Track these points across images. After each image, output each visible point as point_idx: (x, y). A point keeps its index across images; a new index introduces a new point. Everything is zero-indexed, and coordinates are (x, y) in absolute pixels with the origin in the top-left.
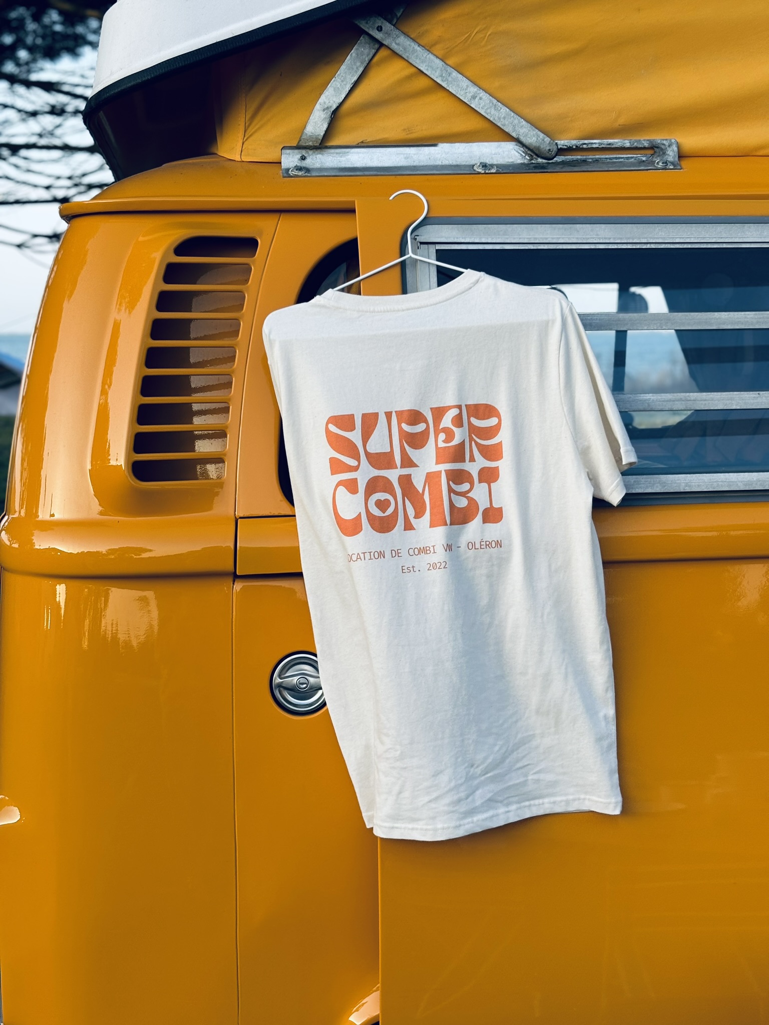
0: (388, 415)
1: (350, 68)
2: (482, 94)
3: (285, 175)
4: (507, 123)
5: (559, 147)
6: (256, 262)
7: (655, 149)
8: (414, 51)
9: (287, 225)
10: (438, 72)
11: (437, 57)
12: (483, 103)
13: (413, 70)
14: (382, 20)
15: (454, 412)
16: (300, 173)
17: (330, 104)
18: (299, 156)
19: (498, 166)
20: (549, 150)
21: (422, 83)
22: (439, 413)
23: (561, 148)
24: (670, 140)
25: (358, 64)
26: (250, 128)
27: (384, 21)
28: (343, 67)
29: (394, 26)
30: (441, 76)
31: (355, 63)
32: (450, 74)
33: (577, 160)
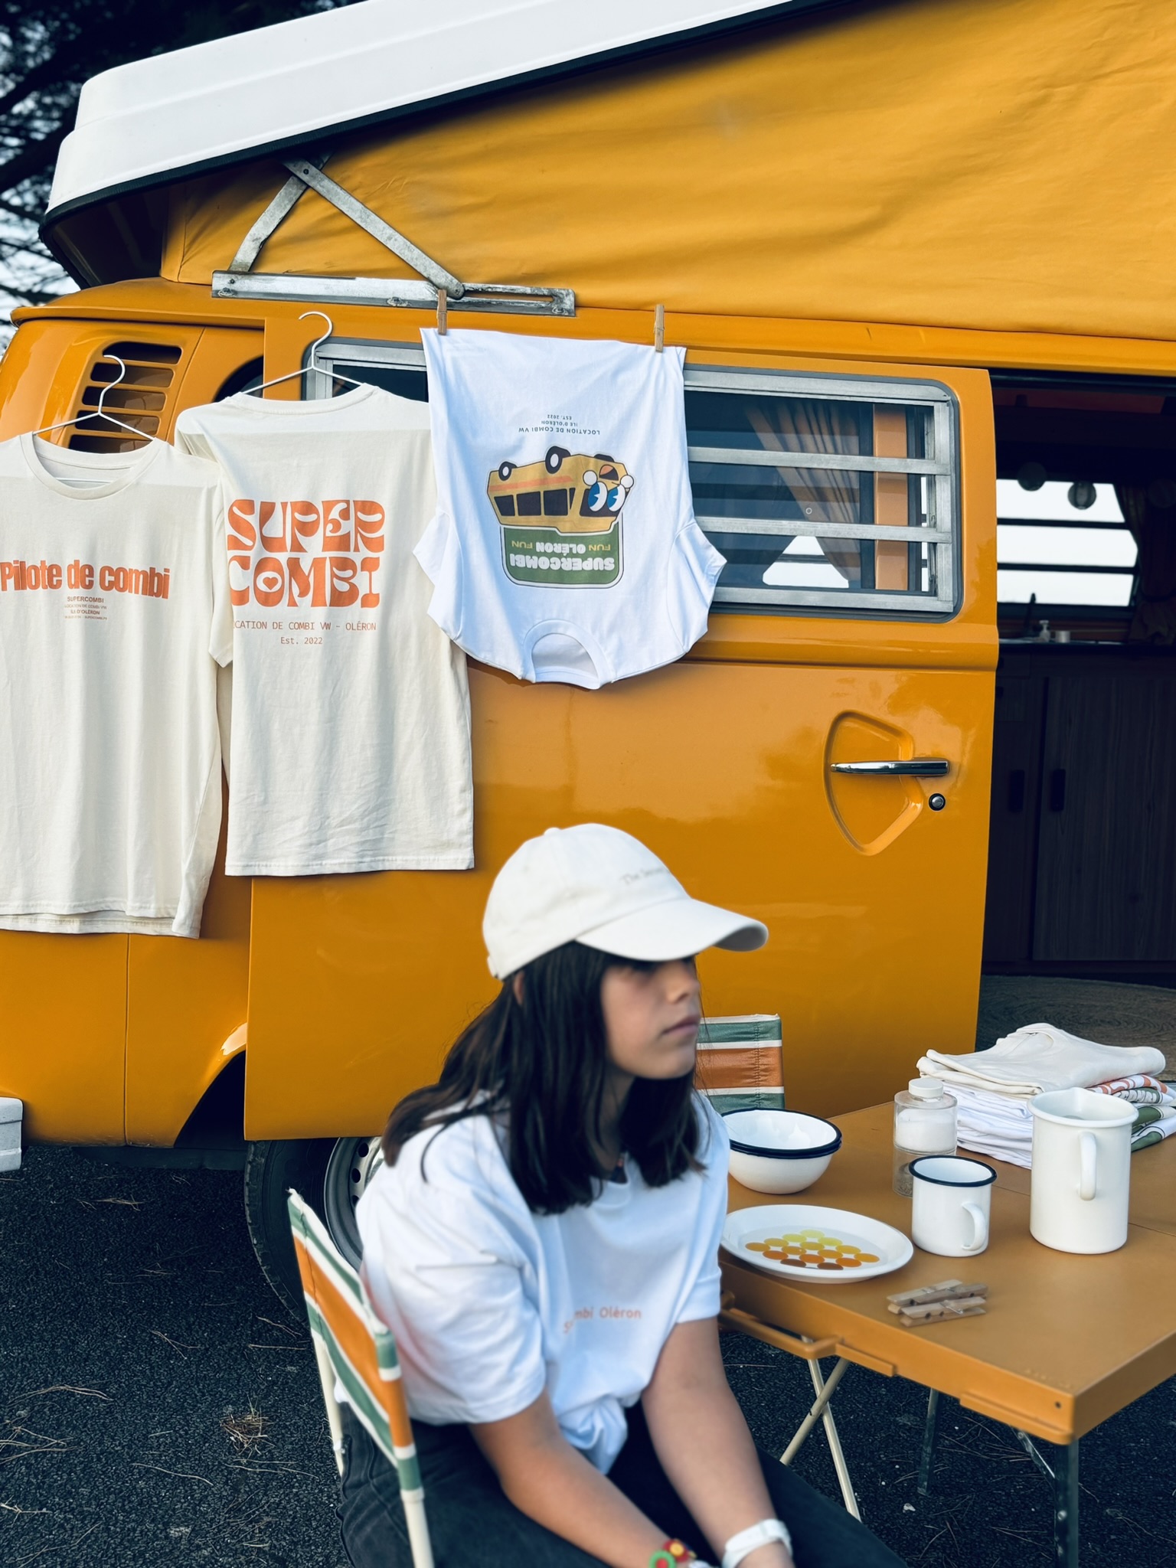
0: (284, 505)
1: (279, 205)
2: (398, 236)
3: (215, 295)
4: (419, 263)
5: (466, 289)
6: (178, 368)
7: (552, 296)
8: (337, 194)
9: (209, 337)
10: (358, 214)
11: (357, 200)
12: (398, 244)
13: (335, 210)
14: (309, 164)
15: (342, 506)
16: (228, 295)
17: (259, 236)
18: (229, 280)
19: (409, 301)
20: (457, 291)
21: (342, 223)
22: (329, 506)
23: (468, 290)
24: (568, 290)
25: (287, 202)
26: (188, 254)
27: (311, 166)
28: (273, 204)
29: (320, 170)
30: (361, 217)
31: (283, 201)
32: (368, 216)
33: (482, 302)
